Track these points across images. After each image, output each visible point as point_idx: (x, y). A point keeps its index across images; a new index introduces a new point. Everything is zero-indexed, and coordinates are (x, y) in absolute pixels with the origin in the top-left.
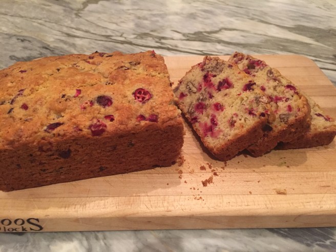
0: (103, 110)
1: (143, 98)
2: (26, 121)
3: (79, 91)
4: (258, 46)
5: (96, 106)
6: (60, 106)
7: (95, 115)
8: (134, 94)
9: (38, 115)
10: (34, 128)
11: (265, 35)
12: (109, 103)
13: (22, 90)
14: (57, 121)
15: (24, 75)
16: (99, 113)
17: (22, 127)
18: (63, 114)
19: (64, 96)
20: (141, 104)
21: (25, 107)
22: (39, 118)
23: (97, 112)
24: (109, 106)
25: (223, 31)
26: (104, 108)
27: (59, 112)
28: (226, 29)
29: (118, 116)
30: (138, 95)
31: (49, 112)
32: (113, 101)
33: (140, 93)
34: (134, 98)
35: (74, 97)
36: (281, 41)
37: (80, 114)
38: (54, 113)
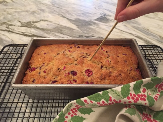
0: (73, 77)
1: (89, 74)
2: (45, 78)
3: (65, 67)
4: (50, 30)
5: (70, 75)
6: (57, 74)
7: (70, 79)
8: (86, 71)
9: (49, 76)
10: (47, 82)
11: (58, 24)
12: (76, 74)
13: (44, 63)
14: (55, 79)
15: (45, 56)
16: (71, 78)
17: (43, 81)
18: (58, 77)
19: (59, 69)
20: (88, 77)
21: (45, 72)
22: (49, 77)
23: (70, 78)
24: (75, 75)
25: (41, 21)
26: (73, 76)
27: (57, 76)
28: (43, 20)
29: (78, 81)
30: (87, 72)
31: (53, 75)
32: (77, 74)
33: (88, 71)
34: (85, 73)
35: (63, 70)
36: (62, 28)
37: (64, 78)
38: (55, 76)
